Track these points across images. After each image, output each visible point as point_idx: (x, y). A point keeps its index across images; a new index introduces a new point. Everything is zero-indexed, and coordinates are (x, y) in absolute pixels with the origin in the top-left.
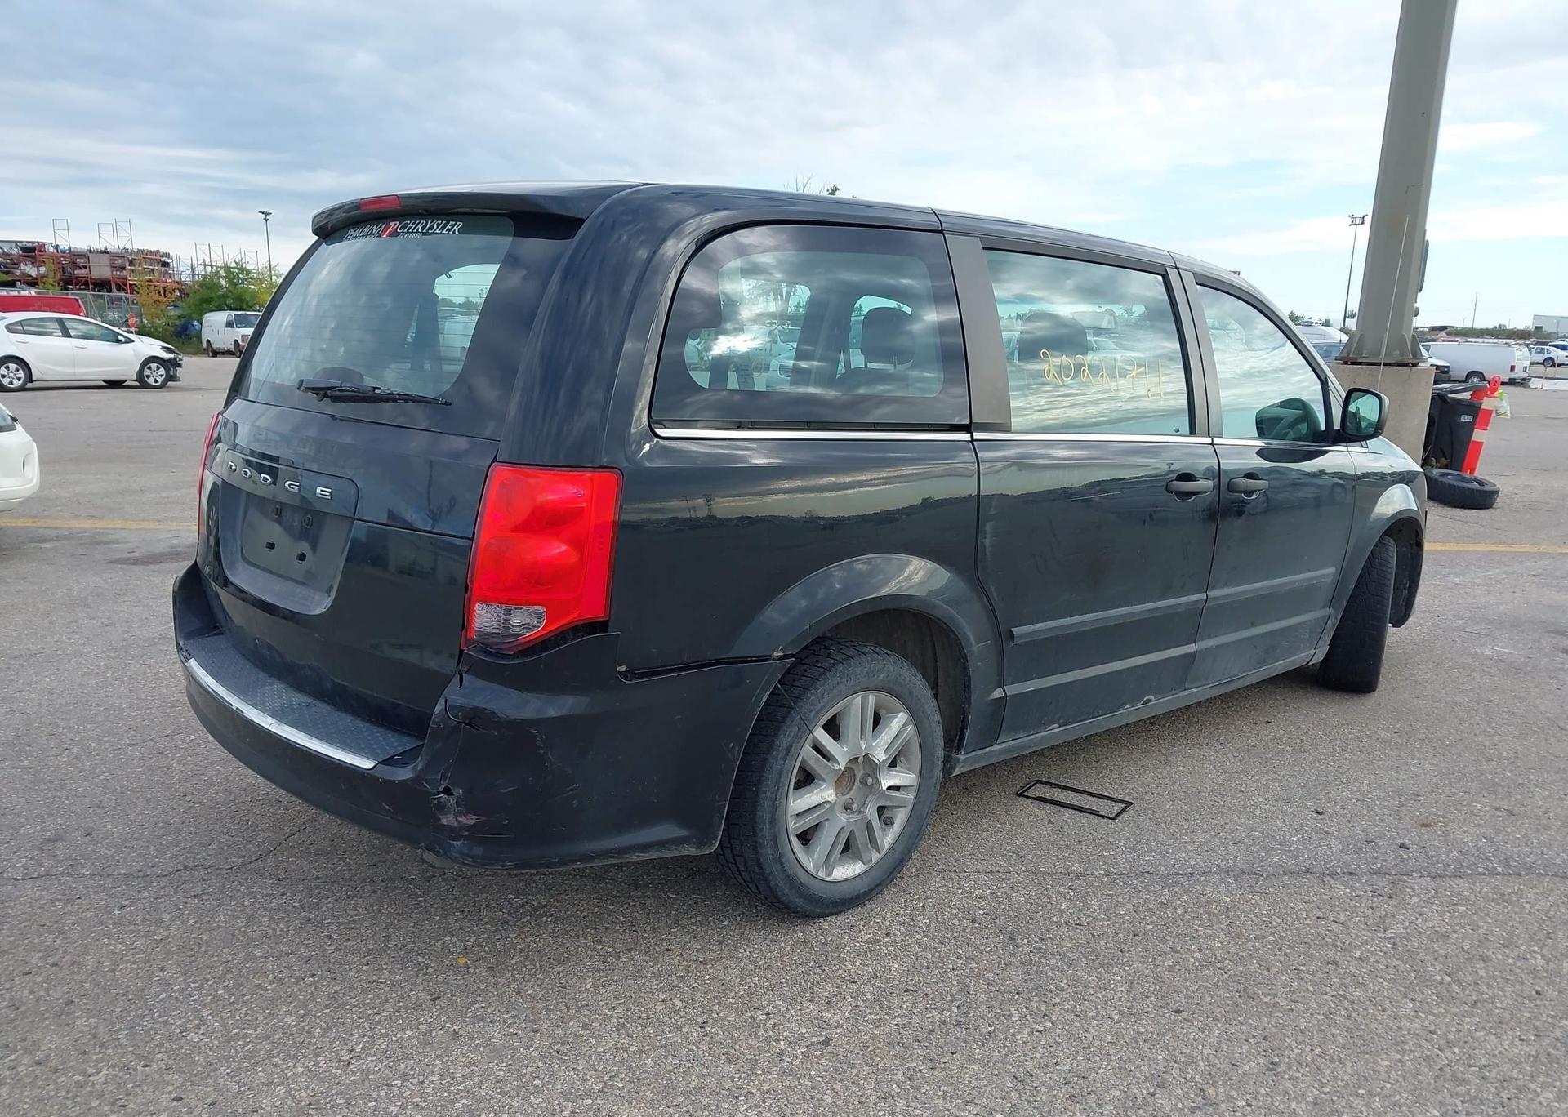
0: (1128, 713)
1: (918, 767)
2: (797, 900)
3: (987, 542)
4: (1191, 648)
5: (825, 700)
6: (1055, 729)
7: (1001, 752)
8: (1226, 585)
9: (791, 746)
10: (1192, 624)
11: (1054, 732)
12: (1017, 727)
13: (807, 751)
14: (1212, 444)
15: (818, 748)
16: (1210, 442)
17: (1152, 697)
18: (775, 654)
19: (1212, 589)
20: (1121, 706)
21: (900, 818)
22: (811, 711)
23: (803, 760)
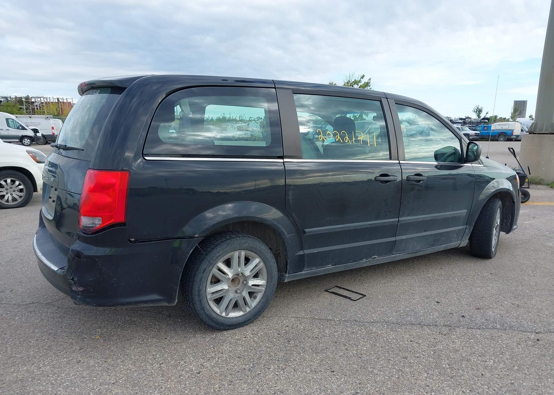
0: (365, 262)
1: (266, 278)
2: (212, 323)
3: (290, 198)
4: (393, 239)
5: (220, 253)
6: (330, 267)
7: (305, 274)
8: (408, 215)
9: (206, 269)
10: (394, 230)
11: (329, 268)
12: (310, 266)
13: (215, 271)
14: (399, 163)
15: (220, 270)
16: (399, 162)
17: (377, 257)
18: (195, 236)
19: (402, 217)
20: (362, 259)
21: (259, 296)
22: (214, 257)
23: (213, 274)
